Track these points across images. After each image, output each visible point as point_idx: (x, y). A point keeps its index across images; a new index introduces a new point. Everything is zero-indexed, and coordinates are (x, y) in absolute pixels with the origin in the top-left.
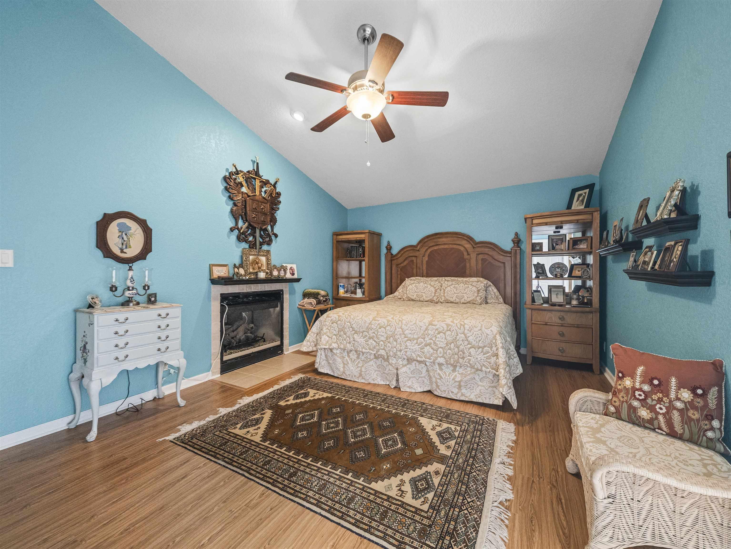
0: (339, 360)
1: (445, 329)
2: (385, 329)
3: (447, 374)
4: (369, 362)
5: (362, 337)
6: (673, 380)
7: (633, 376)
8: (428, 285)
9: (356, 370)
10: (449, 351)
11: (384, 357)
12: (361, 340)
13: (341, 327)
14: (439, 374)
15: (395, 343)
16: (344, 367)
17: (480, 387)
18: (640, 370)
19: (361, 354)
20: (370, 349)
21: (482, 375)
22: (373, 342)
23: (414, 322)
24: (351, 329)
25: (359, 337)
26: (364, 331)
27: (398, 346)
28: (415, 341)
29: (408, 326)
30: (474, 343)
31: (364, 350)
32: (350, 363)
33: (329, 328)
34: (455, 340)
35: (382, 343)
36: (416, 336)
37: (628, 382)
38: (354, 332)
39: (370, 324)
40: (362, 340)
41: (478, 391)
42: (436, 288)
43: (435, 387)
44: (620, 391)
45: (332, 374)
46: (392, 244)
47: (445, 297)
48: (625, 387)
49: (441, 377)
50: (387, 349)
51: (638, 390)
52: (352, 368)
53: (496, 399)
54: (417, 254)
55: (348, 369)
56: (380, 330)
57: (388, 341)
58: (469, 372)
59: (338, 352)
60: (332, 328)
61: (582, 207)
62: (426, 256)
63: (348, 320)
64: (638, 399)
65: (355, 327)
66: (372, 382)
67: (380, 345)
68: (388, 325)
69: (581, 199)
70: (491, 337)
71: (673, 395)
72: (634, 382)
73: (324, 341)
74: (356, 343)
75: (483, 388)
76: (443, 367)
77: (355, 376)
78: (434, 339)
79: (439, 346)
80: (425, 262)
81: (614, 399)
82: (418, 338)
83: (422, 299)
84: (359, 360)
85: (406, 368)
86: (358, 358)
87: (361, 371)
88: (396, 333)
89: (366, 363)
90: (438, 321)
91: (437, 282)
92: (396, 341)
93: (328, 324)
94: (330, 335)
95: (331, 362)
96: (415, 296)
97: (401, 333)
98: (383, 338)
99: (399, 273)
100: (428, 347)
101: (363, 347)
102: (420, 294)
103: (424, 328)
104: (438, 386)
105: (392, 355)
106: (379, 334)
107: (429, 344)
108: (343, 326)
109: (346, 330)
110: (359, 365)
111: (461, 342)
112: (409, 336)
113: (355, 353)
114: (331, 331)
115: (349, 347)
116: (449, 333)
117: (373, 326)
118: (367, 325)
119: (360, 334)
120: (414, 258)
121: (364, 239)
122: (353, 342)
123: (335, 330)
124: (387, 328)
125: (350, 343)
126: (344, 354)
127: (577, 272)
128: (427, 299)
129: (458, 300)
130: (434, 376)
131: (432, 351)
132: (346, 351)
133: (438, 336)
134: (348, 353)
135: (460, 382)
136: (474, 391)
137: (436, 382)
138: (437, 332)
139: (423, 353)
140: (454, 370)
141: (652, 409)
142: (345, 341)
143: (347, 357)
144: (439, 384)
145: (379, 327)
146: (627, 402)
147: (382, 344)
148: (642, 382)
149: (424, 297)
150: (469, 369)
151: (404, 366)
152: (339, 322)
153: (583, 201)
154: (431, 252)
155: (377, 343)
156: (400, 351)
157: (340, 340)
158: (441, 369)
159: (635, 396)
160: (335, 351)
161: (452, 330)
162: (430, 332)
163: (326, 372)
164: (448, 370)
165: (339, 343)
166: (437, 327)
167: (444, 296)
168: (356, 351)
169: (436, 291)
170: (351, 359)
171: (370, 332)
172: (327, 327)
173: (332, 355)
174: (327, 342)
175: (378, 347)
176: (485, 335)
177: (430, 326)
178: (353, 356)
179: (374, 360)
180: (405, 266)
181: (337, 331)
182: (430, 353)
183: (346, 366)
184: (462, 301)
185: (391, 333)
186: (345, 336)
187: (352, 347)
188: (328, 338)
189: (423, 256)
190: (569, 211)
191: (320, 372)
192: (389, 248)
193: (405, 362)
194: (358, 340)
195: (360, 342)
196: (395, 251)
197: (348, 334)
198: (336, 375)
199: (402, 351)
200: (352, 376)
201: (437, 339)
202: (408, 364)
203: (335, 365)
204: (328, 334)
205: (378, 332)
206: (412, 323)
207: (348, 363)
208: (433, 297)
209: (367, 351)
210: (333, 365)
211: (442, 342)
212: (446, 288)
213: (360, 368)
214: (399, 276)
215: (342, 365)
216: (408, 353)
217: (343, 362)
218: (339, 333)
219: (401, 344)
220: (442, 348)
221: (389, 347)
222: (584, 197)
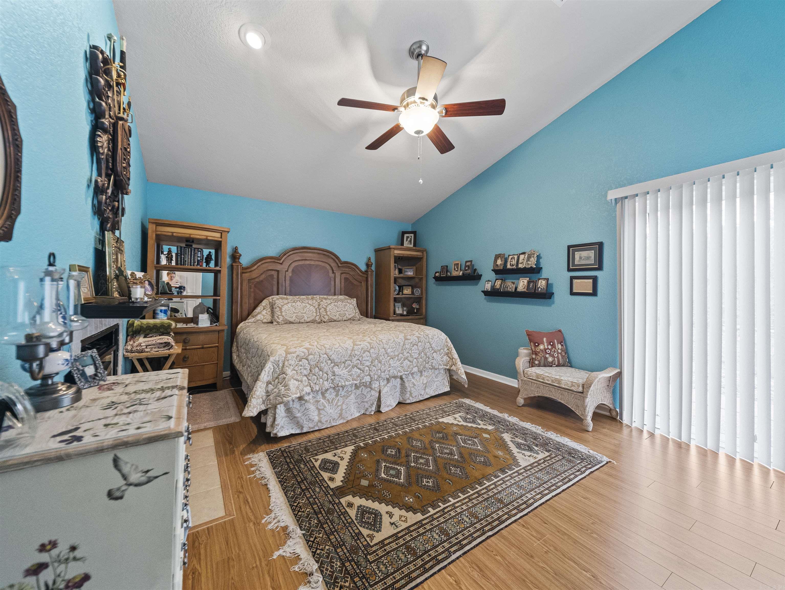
0: (312, 407)
2: (370, 353)
3: (418, 380)
4: (350, 395)
5: (344, 368)
6: (556, 341)
7: (543, 343)
8: (307, 304)
9: (335, 412)
10: (421, 359)
11: (366, 384)
12: (343, 371)
13: (315, 363)
14: (413, 383)
15: (379, 365)
16: (319, 414)
17: (436, 383)
18: (545, 339)
19: (341, 389)
20: (353, 380)
21: (437, 372)
22: (358, 370)
23: (393, 340)
24: (329, 362)
25: (341, 369)
26: (346, 360)
27: (383, 367)
28: (397, 358)
29: (389, 344)
30: (436, 348)
31: (347, 383)
32: (327, 405)
33: (296, 368)
34: (424, 349)
35: (367, 368)
36: (397, 353)
37: (542, 347)
38: (333, 365)
39: (352, 350)
40: (345, 371)
41: (435, 386)
42: (316, 307)
43: (409, 396)
44: (539, 352)
45: (298, 431)
46: (240, 251)
47: (328, 316)
48: (541, 350)
49: (414, 385)
50: (372, 374)
51: (547, 349)
52: (331, 411)
53: (445, 387)
54: (278, 267)
55: (326, 414)
56: (364, 355)
57: (373, 364)
58: (431, 373)
59: (311, 396)
60: (300, 367)
61: (412, 246)
62: (290, 270)
63: (323, 352)
64: (548, 353)
65: (335, 358)
66: (350, 418)
67: (365, 371)
68: (371, 348)
69: (409, 239)
70: (444, 341)
71: (557, 348)
72: (544, 346)
73: (294, 389)
74: (337, 378)
75: (438, 382)
76: (414, 376)
77: (334, 419)
78: (410, 352)
79: (414, 357)
80: (288, 278)
81: (537, 357)
82: (399, 354)
83: (302, 321)
84: (338, 398)
86: (337, 395)
87: (342, 410)
88: (380, 354)
89: (346, 398)
90: (410, 335)
91: (315, 301)
92: (380, 362)
93: (293, 363)
94: (299, 378)
95: (299, 415)
96: (294, 318)
97: (385, 353)
98: (368, 363)
99: (252, 290)
100: (406, 361)
101: (347, 380)
102: (300, 314)
103: (402, 344)
104: (411, 394)
105: (376, 378)
106: (363, 359)
107: (406, 358)
108: (317, 361)
109: (322, 365)
110: (339, 404)
111: (428, 350)
112: (392, 354)
113: (333, 391)
114: (299, 371)
115: (327, 385)
116: (420, 344)
117: (356, 352)
118: (349, 352)
119: (341, 365)
120: (273, 273)
121: (220, 239)
122: (332, 377)
123: (305, 369)
124: (371, 351)
125: (327, 380)
126: (318, 397)
127: (406, 291)
128: (309, 320)
129: (340, 318)
130: (409, 386)
131: (409, 363)
132: (320, 393)
133: (413, 348)
134: (323, 394)
135: (426, 384)
136: (432, 387)
137: (410, 392)
138: (412, 345)
139: (403, 367)
140: (421, 375)
141: (553, 356)
142: (321, 380)
143: (322, 401)
144: (412, 392)
145: (363, 351)
146: (543, 356)
147: (367, 370)
148: (548, 346)
149: (306, 318)
150: (430, 370)
151: (385, 386)
152: (311, 357)
153: (410, 241)
154: (296, 267)
155: (361, 370)
156: (384, 372)
157: (314, 380)
158: (414, 378)
159: (546, 352)
160: (306, 398)
161: (421, 341)
162: (407, 346)
163: (288, 434)
164: (417, 377)
165: (312, 384)
166: (411, 341)
167: (327, 315)
168: (334, 388)
169: (316, 310)
170: (328, 400)
171: (354, 360)
172: (292, 367)
173: (301, 405)
174: (298, 388)
175: (362, 375)
177: (406, 341)
178: (330, 395)
179: (354, 391)
180: (262, 281)
181: (308, 369)
182: (408, 366)
183: (321, 412)
184: (345, 318)
185: (376, 355)
186: (321, 373)
187: (331, 384)
188: (297, 383)
189: (287, 271)
191: (281, 437)
192: (235, 256)
193: (385, 382)
194: (340, 373)
195: (342, 375)
196: (245, 261)
197: (326, 369)
198: (305, 430)
199: (386, 371)
200: (330, 420)
201: (413, 352)
202: (388, 383)
203: (307, 417)
204: (296, 377)
205: (363, 357)
206: (391, 341)
207: (325, 407)
208: (316, 317)
209: (350, 383)
210: (303, 418)
211: (416, 353)
212: (326, 306)
213: (340, 408)
214: (252, 295)
215: (316, 413)
216: (391, 371)
217: (317, 408)
218: (311, 371)
219: (384, 364)
220: (416, 358)
221: (374, 370)
222: (411, 239)
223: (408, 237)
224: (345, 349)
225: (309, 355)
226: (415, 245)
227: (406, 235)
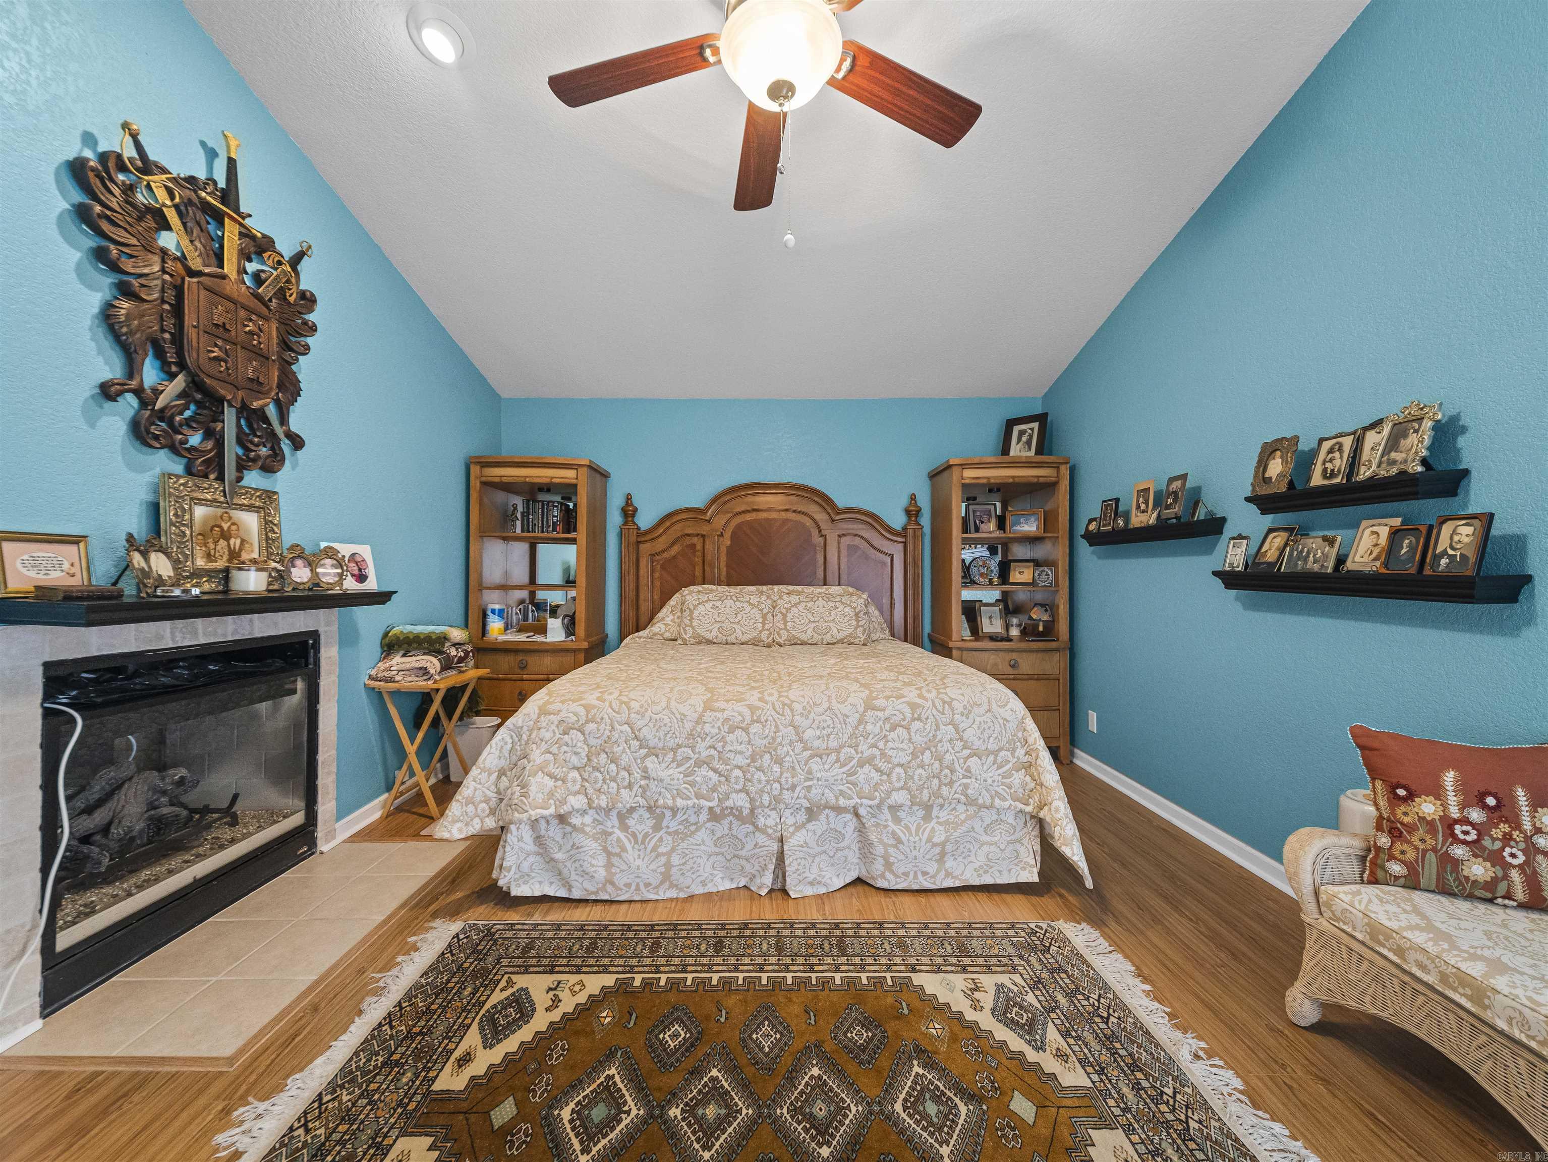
0: (591, 846)
1: (909, 716)
2: (748, 733)
3: (913, 829)
4: (693, 833)
5: (674, 765)
6: (1520, 792)
7: (1437, 792)
8: (745, 605)
9: (652, 867)
10: (921, 771)
11: (741, 812)
12: (671, 771)
13: (600, 741)
14: (894, 834)
15: (776, 768)
16: (609, 865)
17: (985, 849)
18: (1449, 778)
19: (668, 813)
20: (698, 796)
21: (989, 816)
22: (711, 773)
23: (826, 706)
24: (636, 743)
25: (664, 765)
26: (679, 746)
27: (786, 774)
28: (833, 756)
29: (812, 716)
30: (977, 743)
31: (680, 802)
32: (629, 846)
33: (554, 749)
34: (932, 743)
35: (737, 773)
36: (833, 744)
37: (1428, 807)
38: (644, 751)
39: (697, 723)
40: (675, 773)
41: (982, 858)
42: (765, 611)
43: (882, 868)
44: (1411, 828)
45: (562, 893)
46: (636, 502)
47: (788, 631)
48: (1422, 819)
49: (899, 841)
50: (752, 789)
51: (1456, 822)
52: (638, 862)
53: (1024, 869)
54: (705, 529)
55: (624, 867)
56: (730, 738)
57: (757, 764)
58: (963, 817)
59: (588, 819)
60: (565, 748)
61: (1032, 453)
62: (728, 535)
63: (624, 717)
64: (1465, 842)
65: (649, 737)
66: (699, 890)
67: (733, 780)
68: (753, 721)
69: (1024, 439)
70: (1012, 725)
71: (1527, 826)
72: (1445, 806)
73: (540, 795)
74: (653, 785)
75: (993, 848)
76: (902, 814)
77: (647, 885)
78: (881, 745)
79: (896, 761)
80: (723, 550)
81: (1399, 846)
82: (841, 747)
83: (732, 639)
84: (659, 835)
85: (804, 831)
86: (657, 827)
87: (668, 865)
88: (779, 740)
89: (683, 840)
90: (887, 698)
91: (765, 598)
92: (780, 762)
93: (547, 735)
94: (557, 772)
95: (559, 856)
96: (715, 632)
97: (794, 738)
98: (740, 760)
99: (657, 575)
100: (867, 768)
101: (680, 794)
102: (726, 625)
103: (853, 719)
104: (888, 865)
105: (766, 803)
106: (728, 748)
107: (870, 761)
108: (605, 737)
109: (616, 749)
110: (662, 849)
111: (947, 746)
112: (816, 743)
113: (647, 815)
114: (561, 757)
115: (627, 798)
116: (917, 725)
117: (707, 727)
118: (688, 725)
119: (665, 755)
120: (695, 540)
121: (574, 481)
122: (643, 783)
123: (576, 753)
124: (753, 730)
125: (630, 786)
126: (609, 824)
127: (1017, 575)
128: (744, 638)
129: (817, 638)
130: (881, 841)
131: (875, 775)
132: (614, 813)
133: (892, 735)
134: (622, 817)
135: (943, 844)
136: (972, 858)
137: (886, 857)
138: (888, 727)
139: (854, 784)
140: (927, 818)
141: (1496, 858)
142: (613, 784)
143: (618, 833)
144: (892, 860)
145: (726, 727)
146: (1434, 850)
147: (737, 777)
148: (1463, 807)
149: (739, 633)
150: (961, 808)
151: (798, 827)
152: (591, 726)
153: (1029, 443)
154: (739, 526)
155: (721, 775)
156: (793, 788)
157: (596, 782)
158: (897, 820)
159: (1453, 835)
160: (576, 820)
161: (923, 717)
162: (869, 727)
163: (537, 894)
164: (913, 819)
165: (590, 791)
166: (887, 713)
167: (786, 629)
168: (649, 809)
169: (764, 617)
170: (634, 835)
171: (701, 746)
172: (544, 746)
173: (564, 835)
174: (551, 795)
175: (724, 788)
176: (1001, 721)
177: (869, 713)
178: (641, 824)
179: (709, 825)
180: (674, 557)
181: (583, 754)
182: (873, 783)
183: (615, 860)
184: (827, 638)
185: (764, 742)
186: (613, 767)
187: (639, 799)
188: (550, 783)
189: (721, 536)
190: (1005, 458)
191: (516, 897)
192: (629, 512)
193: (802, 817)
194: (663, 775)
195: (667, 780)
196: (645, 520)
197: (625, 760)
198: (576, 894)
199: (798, 789)
200: (638, 885)
201: (890, 745)
202: (809, 820)
203: (577, 865)
204: (551, 768)
205: (726, 743)
206: (820, 710)
207: (624, 849)
208: (760, 632)
209: (690, 803)
210: (568, 864)
211: (903, 750)
212: (787, 610)
213: (663, 859)
214: (658, 584)
215: (601, 860)
216: (814, 791)
217: (605, 849)
218: (589, 760)
219: (793, 768)
220: (902, 766)
221: (759, 781)
222: (1031, 436)
223: (1022, 433)
224: (678, 716)
225: (587, 722)
226: (1039, 452)
227: (1016, 429)
